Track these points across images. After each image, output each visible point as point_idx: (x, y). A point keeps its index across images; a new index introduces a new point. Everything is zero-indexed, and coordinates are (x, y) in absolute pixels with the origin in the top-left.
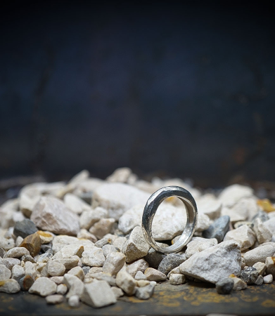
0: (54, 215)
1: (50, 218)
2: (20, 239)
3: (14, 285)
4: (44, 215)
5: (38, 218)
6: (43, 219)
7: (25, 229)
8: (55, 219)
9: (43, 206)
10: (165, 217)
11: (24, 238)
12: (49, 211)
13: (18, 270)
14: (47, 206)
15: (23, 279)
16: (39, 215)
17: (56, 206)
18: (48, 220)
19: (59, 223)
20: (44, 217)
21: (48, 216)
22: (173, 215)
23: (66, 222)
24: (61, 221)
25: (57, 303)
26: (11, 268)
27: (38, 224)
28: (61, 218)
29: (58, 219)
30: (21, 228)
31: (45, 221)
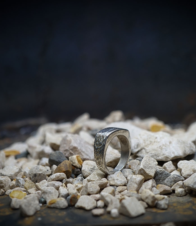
0: (79, 148)
1: (76, 151)
2: (55, 167)
3: (63, 203)
4: (71, 148)
5: (66, 150)
6: (71, 151)
7: (57, 158)
8: (80, 151)
9: (70, 142)
10: (164, 144)
11: (57, 165)
12: (75, 145)
13: (63, 191)
14: (73, 141)
15: (69, 197)
16: (67, 148)
17: (78, 141)
18: (74, 152)
19: (83, 154)
20: (71, 149)
21: (75, 149)
22: (170, 143)
23: (87, 153)
24: (84, 152)
25: (102, 215)
26: (58, 189)
27: (67, 155)
28: (84, 150)
29: (82, 151)
30: (54, 158)
31: (72, 152)
